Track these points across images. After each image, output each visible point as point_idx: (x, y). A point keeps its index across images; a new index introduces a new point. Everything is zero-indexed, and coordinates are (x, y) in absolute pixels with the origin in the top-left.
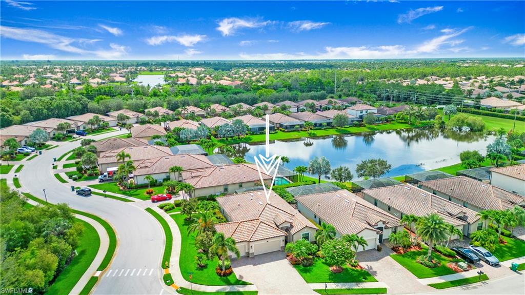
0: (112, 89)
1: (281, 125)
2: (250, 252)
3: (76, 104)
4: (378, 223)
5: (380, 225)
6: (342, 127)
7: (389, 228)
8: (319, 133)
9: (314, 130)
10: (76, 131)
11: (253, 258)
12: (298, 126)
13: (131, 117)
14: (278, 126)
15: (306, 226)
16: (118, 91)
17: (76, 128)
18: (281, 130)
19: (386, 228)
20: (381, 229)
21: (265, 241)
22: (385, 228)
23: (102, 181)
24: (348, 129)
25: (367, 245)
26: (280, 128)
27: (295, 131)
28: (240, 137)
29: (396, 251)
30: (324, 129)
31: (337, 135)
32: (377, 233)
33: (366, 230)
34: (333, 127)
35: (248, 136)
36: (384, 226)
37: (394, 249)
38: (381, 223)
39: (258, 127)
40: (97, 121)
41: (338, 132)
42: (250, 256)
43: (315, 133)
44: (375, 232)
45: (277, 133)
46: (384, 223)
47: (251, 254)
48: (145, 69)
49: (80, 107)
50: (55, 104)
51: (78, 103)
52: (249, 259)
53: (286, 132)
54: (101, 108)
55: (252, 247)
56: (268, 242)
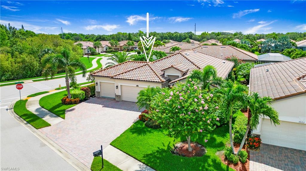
2: (116, 93)
21: (134, 84)
42: (117, 99)
47: (118, 96)
55: (117, 87)
56: (137, 86)
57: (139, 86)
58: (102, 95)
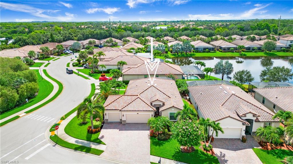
0: (131, 28)
1: (221, 48)
2: (123, 120)
3: (106, 33)
4: (247, 115)
5: (250, 117)
6: (270, 51)
7: (259, 121)
8: (249, 54)
9: (245, 52)
10: (99, 46)
11: (124, 124)
12: (232, 49)
13: (131, 41)
14: (218, 48)
15: (173, 106)
16: (135, 30)
17: (99, 44)
18: (220, 51)
19: (257, 121)
20: (250, 121)
21: (136, 113)
22: (255, 121)
23: (85, 68)
24: (275, 53)
25: (222, 132)
26: (219, 50)
27: (230, 52)
28: (187, 53)
29: (262, 146)
30: (255, 52)
31: (265, 57)
32: (243, 124)
33: (229, 118)
34: (263, 51)
35: (193, 53)
36: (254, 119)
37: (261, 144)
38: (252, 115)
39: (203, 47)
40: (111, 41)
41: (266, 54)
42: (123, 123)
43: (246, 54)
44: (241, 123)
45: (216, 52)
46: (254, 115)
47: (123, 121)
48: (163, 24)
49: (108, 35)
50: (95, 32)
51: (107, 32)
52: (121, 125)
53: (223, 52)
54: (118, 36)
55: (123, 115)
56: (138, 113)
57: (139, 114)
58: (109, 121)
